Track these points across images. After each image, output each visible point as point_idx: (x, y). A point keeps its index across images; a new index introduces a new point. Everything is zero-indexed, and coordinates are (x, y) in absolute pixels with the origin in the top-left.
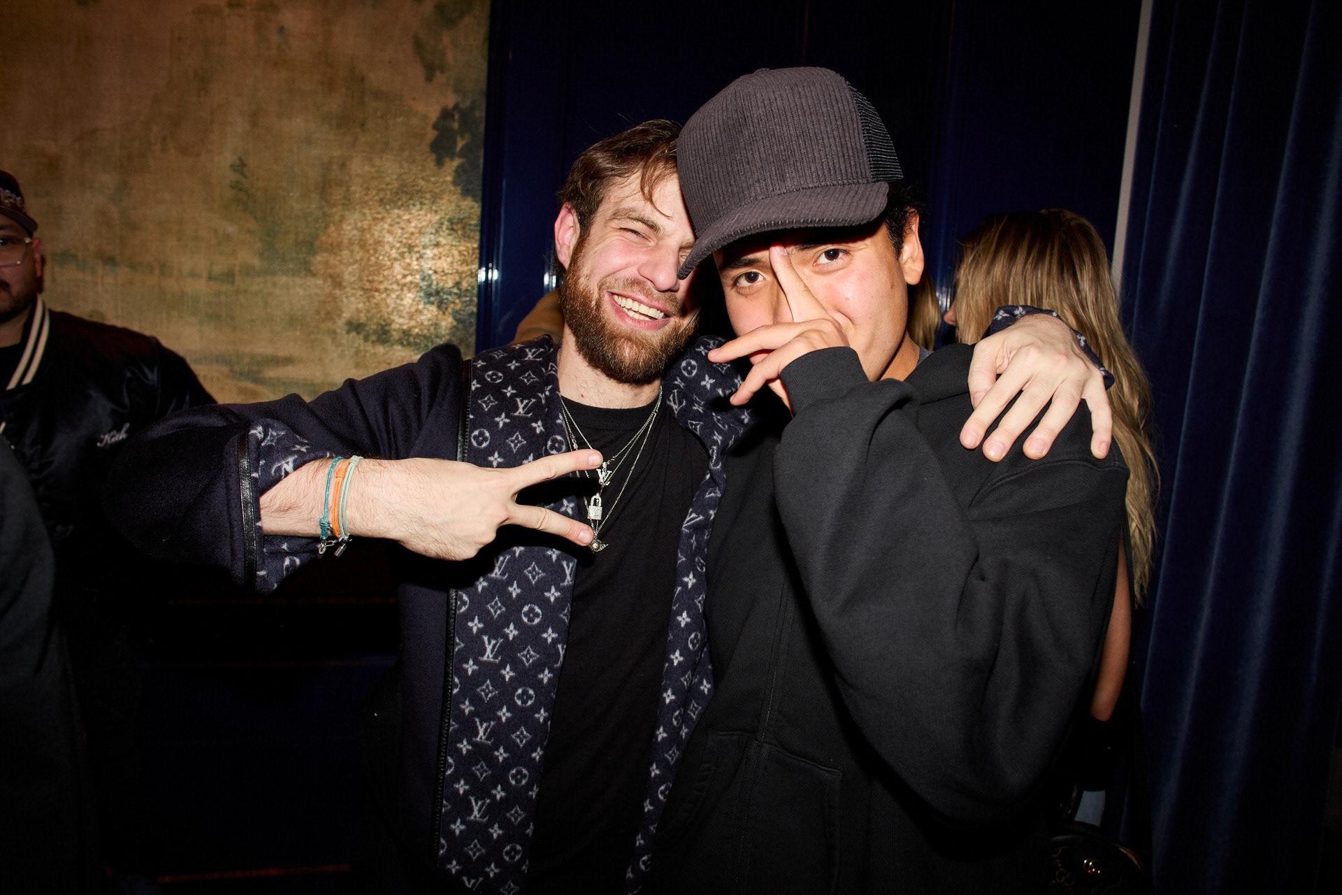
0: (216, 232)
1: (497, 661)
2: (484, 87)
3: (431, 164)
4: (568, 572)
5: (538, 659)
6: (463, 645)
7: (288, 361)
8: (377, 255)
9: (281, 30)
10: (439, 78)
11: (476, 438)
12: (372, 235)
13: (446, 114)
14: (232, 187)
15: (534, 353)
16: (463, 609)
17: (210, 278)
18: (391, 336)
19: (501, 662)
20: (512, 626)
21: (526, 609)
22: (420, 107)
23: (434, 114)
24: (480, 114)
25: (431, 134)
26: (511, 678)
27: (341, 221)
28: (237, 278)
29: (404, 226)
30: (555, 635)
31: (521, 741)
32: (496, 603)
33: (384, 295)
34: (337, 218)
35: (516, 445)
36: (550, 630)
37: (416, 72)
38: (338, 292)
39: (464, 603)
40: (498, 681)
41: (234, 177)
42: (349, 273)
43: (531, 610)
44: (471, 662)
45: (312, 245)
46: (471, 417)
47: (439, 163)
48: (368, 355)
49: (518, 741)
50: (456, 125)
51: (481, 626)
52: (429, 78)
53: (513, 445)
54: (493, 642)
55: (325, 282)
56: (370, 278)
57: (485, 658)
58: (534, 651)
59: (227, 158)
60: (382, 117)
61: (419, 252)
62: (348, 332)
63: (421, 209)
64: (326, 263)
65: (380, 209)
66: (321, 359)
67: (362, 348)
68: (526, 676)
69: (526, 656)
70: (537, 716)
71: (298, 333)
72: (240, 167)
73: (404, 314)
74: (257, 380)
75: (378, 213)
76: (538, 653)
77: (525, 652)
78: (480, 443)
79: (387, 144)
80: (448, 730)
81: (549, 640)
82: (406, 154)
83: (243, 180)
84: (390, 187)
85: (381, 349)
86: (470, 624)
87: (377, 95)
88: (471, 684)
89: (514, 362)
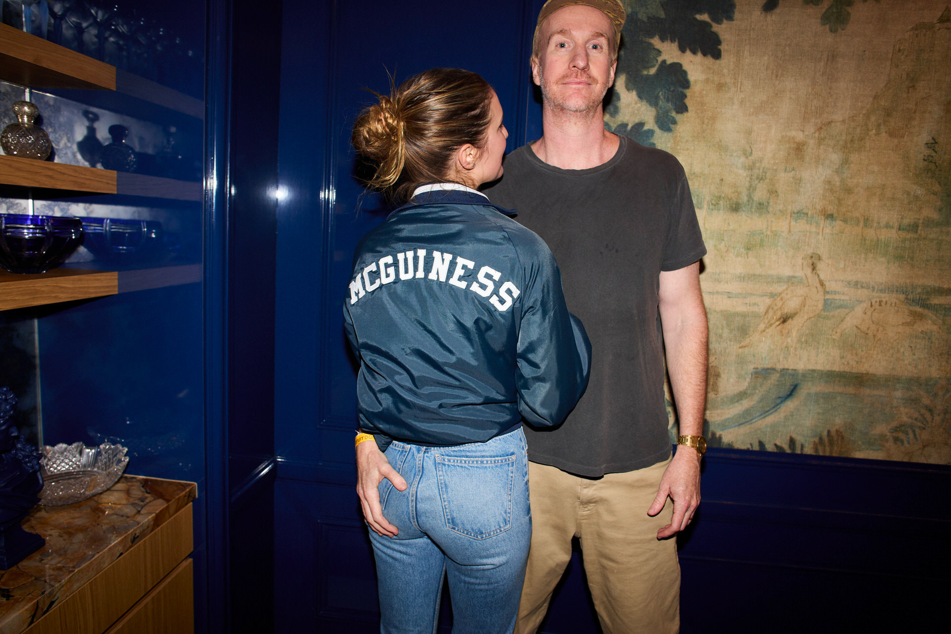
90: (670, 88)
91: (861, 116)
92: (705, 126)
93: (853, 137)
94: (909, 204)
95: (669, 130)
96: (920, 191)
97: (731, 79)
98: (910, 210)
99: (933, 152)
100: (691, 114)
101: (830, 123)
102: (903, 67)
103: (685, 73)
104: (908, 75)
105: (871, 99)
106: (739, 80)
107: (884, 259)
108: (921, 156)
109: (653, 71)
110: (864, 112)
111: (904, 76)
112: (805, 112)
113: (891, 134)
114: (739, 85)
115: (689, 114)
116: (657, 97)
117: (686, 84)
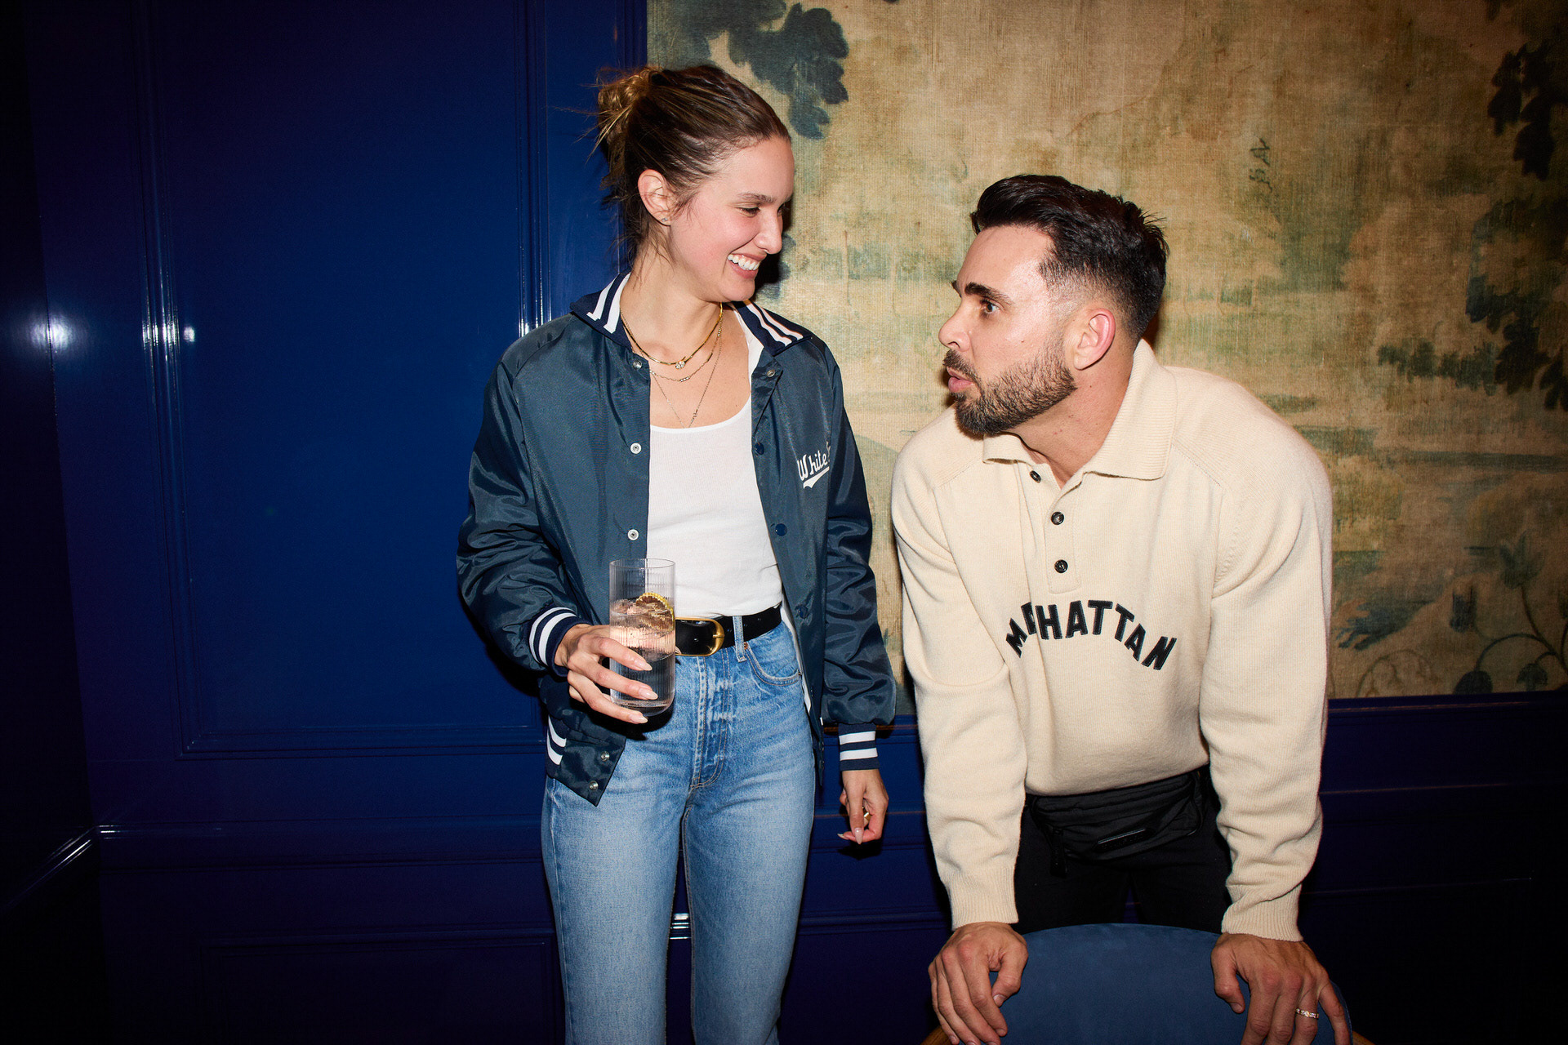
0: (1231, 238)
2: (1559, 21)
3: (1488, 132)
7: (1309, 403)
10: (1504, 12)
13: (1510, 62)
14: (1252, 178)
17: (1222, 300)
18: (1433, 362)
22: (1478, 56)
23: (1494, 63)
24: (1552, 58)
25: (1491, 91)
27: (1377, 216)
28: (1254, 297)
33: (1425, 311)
34: (1373, 211)
37: (1476, 7)
38: (1370, 310)
41: (1256, 164)
45: (1343, 250)
47: (1499, 130)
48: (1402, 390)
50: (1521, 77)
52: (1492, 14)
55: (1356, 296)
56: (1410, 289)
59: (1248, 139)
60: (1431, 73)
62: (1381, 362)
66: (1347, 400)
67: (1395, 382)
71: (1322, 366)
72: (1262, 151)
79: (1436, 109)
82: (1458, 122)
83: (1265, 168)
85: (1418, 383)
87: (1427, 43)
90: (811, 57)
91: (1145, 102)
92: (879, 126)
93: (1136, 139)
94: (1234, 255)
95: (816, 135)
96: (1248, 233)
97: (920, 37)
98: (1236, 266)
99: (1264, 164)
100: (854, 103)
101: (1095, 115)
102: (1205, 17)
103: (837, 28)
104: (1213, 30)
105: (1158, 73)
106: (935, 41)
107: (1202, 353)
108: (1245, 172)
109: (778, 25)
110: (1149, 96)
111: (1208, 32)
112: (1051, 98)
113: (1197, 134)
114: (935, 50)
115: (849, 104)
116: (790, 74)
117: (840, 49)
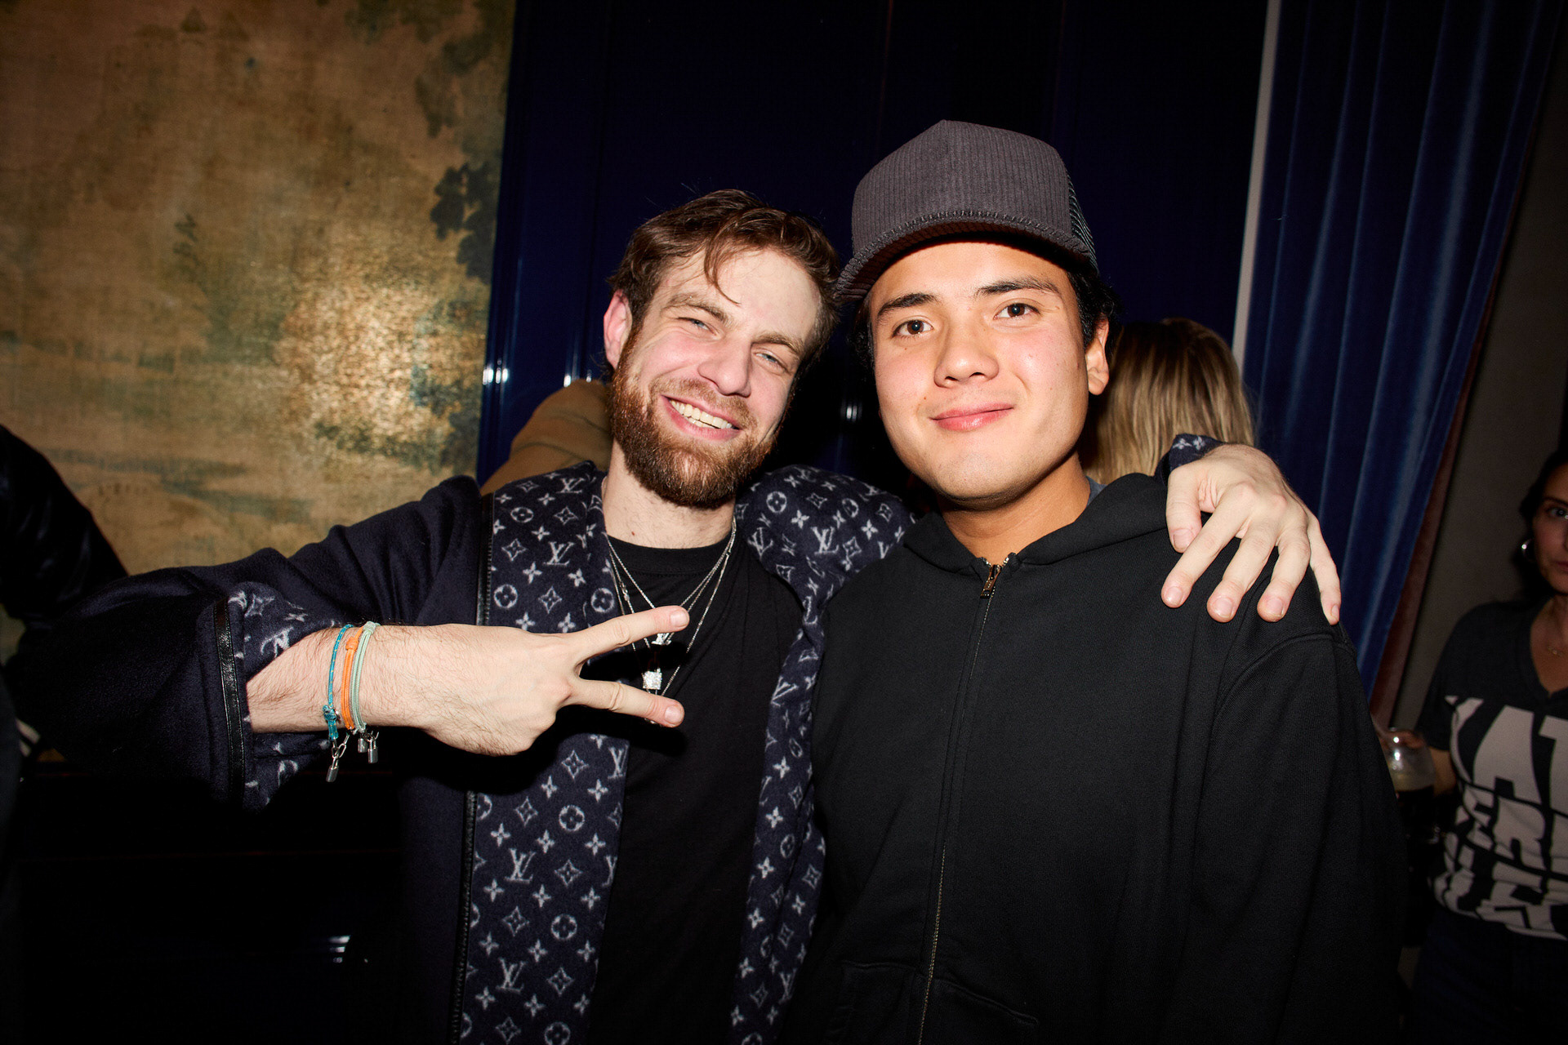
0: (152, 305)
1: (528, 881)
2: (500, 146)
3: (431, 235)
4: (617, 761)
5: (581, 877)
6: (484, 862)
7: (238, 470)
8: (358, 343)
9: (251, 62)
10: (446, 132)
11: (500, 596)
12: (354, 318)
13: (452, 177)
14: (177, 251)
15: (573, 483)
16: (485, 815)
17: (141, 363)
18: (373, 443)
19: (532, 882)
20: (546, 836)
21: (564, 811)
22: (420, 167)
23: (437, 175)
24: (494, 178)
25: (433, 200)
26: (546, 903)
27: (315, 300)
28: (178, 364)
29: (395, 310)
30: (601, 844)
31: (560, 987)
32: (526, 806)
33: (365, 393)
34: (309, 295)
35: (550, 604)
36: (596, 838)
37: (418, 124)
38: (306, 387)
39: (486, 807)
40: (530, 907)
41: (181, 238)
42: (323, 363)
43: (571, 812)
44: (495, 884)
45: (276, 327)
46: (494, 569)
47: (441, 234)
48: (342, 467)
49: (556, 986)
50: (464, 191)
51: (507, 836)
52: (433, 132)
53: (546, 604)
54: (523, 856)
55: (291, 373)
56: (349, 371)
57: (513, 878)
58: (576, 867)
59: (173, 214)
60: (372, 176)
61: (411, 342)
62: (318, 437)
63: (416, 289)
64: (294, 352)
65: (365, 287)
66: (281, 470)
67: (334, 456)
68: (565, 900)
69: (565, 873)
70: (580, 952)
71: (253, 436)
72: (188, 226)
73: (390, 416)
74: (197, 493)
75: (363, 292)
76: (581, 868)
77: (564, 868)
78: (505, 603)
79: (377, 208)
80: (464, 977)
81: (595, 851)
82: (400, 222)
83: (191, 243)
84: (378, 261)
85: (358, 459)
86: (494, 834)
87: (367, 149)
88: (494, 913)
89: (547, 496)
91: (56, 165)
94: (155, 323)
96: (172, 303)
98: (157, 333)
99: (189, 238)
102: (128, 94)
104: (137, 107)
105: (72, 140)
107: (118, 414)
108: (171, 245)
110: (61, 160)
111: (131, 108)
113: (115, 203)
